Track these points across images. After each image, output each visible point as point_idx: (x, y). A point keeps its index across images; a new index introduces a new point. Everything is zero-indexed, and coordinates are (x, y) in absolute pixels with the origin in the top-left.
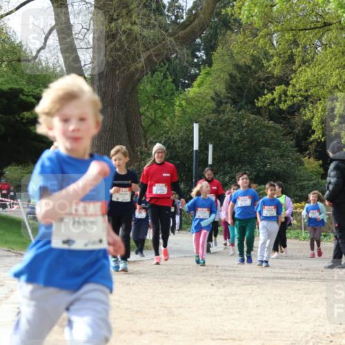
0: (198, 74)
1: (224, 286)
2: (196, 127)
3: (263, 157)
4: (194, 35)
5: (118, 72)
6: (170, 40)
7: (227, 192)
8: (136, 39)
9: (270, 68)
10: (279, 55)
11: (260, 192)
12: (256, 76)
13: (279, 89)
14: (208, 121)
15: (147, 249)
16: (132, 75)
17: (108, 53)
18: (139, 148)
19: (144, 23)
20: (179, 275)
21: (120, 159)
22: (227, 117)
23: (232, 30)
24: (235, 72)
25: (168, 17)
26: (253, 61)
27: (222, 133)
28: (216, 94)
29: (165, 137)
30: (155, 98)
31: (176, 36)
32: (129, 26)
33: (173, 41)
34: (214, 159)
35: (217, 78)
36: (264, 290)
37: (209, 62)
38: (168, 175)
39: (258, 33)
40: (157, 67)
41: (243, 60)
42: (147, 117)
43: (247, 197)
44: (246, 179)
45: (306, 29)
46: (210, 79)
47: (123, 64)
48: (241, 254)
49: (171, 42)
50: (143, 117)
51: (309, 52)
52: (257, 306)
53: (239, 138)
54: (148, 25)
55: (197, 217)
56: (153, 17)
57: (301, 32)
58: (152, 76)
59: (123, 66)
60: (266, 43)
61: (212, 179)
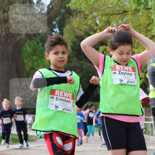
5: (9, 41)
17: (3, 30)
23: (73, 16)
39: (88, 17)
45: (114, 14)
47: (12, 36)
60: (93, 23)
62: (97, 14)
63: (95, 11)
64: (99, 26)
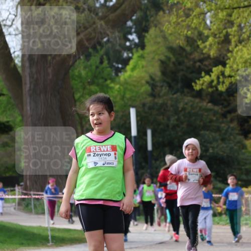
0: (131, 58)
2: (133, 112)
3: (204, 142)
4: (126, 17)
6: (100, 24)
9: (206, 50)
10: (215, 36)
12: (192, 57)
13: (216, 70)
14: (144, 105)
23: (164, 11)
24: (169, 54)
26: (188, 41)
27: (160, 118)
28: (151, 78)
30: (90, 83)
31: (107, 19)
33: (104, 25)
34: (153, 145)
37: (141, 45)
39: (191, 13)
41: (177, 41)
45: (239, 8)
49: (101, 25)
50: (78, 104)
51: (244, 30)
53: (175, 122)
57: (235, 11)
60: (200, 23)
62: (209, 7)
63: (205, 2)
64: (212, 31)
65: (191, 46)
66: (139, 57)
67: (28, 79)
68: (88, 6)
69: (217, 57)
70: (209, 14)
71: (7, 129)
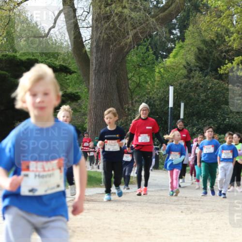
0: (174, 48)
1: (191, 213)
2: (171, 89)
3: (223, 113)
4: (171, 16)
5: (111, 46)
6: (152, 21)
7: (195, 140)
8: (126, 20)
9: (230, 43)
10: (238, 33)
11: (220, 140)
12: (219, 49)
13: (237, 59)
14: (181, 84)
15: (132, 183)
16: (122, 48)
17: (103, 31)
18: (126, 106)
19: (133, 7)
20: (156, 203)
21: (111, 118)
22: (196, 81)
23: (201, 13)
24: (202, 46)
25: (152, 2)
26: (217, 36)
27: (192, 94)
28: (187, 63)
29: (147, 97)
30: (140, 66)
31: (157, 17)
32: (120, 9)
33: (155, 22)
34: (185, 114)
35: (189, 51)
36: (222, 216)
37: (182, 38)
38: (151, 128)
39: (222, 14)
40: (142, 42)
42: (133, 81)
43: (211, 146)
44: (211, 132)
46: (183, 51)
48: (205, 188)
50: (130, 81)
52: (217, 229)
53: (204, 98)
54: (135, 9)
55: (170, 158)
56: (140, 3)
58: (137, 49)
59: (115, 41)
60: (228, 24)
61: (183, 129)
62: (236, 11)
63: (233, 7)
64: (237, 29)
65: (219, 40)
66: (180, 47)
67: (94, 61)
68: (144, 7)
69: (239, 50)
70: (235, 16)
71: (76, 98)
